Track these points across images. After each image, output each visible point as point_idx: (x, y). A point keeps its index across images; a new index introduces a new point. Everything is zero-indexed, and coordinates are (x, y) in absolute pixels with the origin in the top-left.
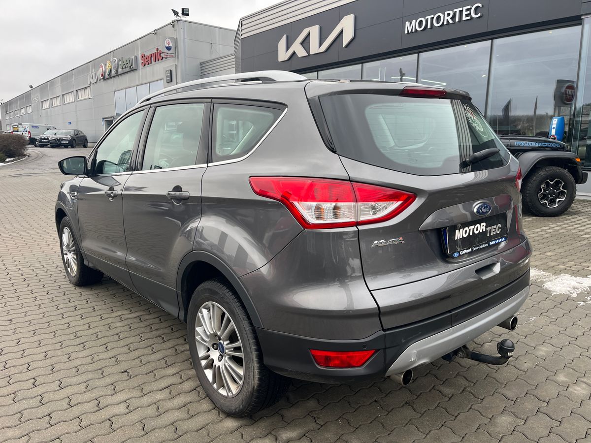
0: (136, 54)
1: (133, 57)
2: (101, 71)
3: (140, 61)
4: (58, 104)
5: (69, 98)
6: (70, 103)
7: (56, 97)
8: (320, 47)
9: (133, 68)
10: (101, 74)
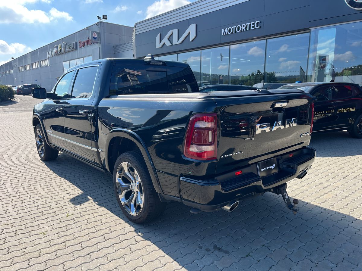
0: (76, 41)
1: (74, 42)
2: (55, 50)
3: (78, 45)
4: (29, 69)
5: (36, 65)
6: (36, 68)
7: (28, 65)
8: (178, 40)
9: (74, 48)
10: (55, 52)
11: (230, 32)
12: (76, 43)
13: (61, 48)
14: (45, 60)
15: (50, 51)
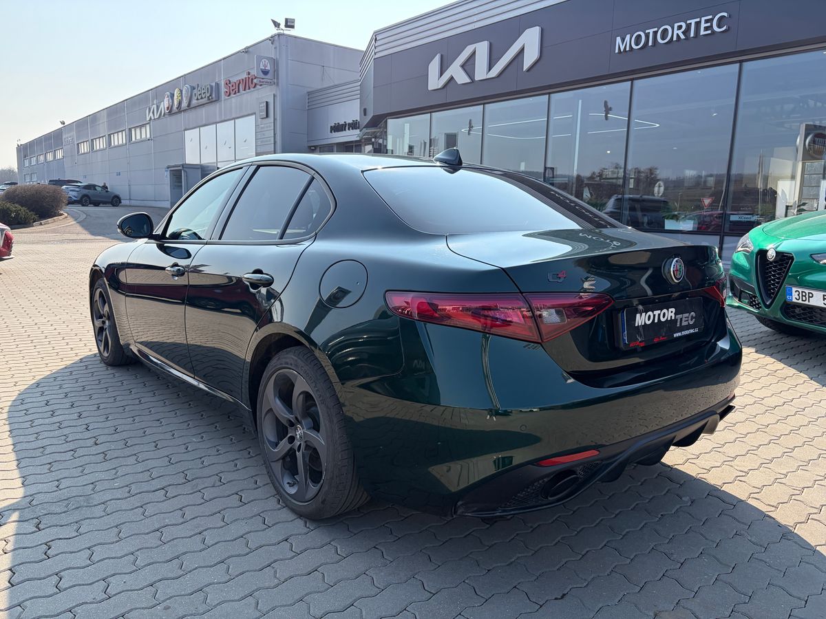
0: (217, 80)
1: (214, 84)
2: (165, 104)
3: (223, 89)
4: (102, 147)
5: (119, 139)
6: (119, 146)
7: (100, 138)
8: (489, 70)
9: (212, 98)
10: (166, 106)
11: (637, 45)
12: (218, 85)
13: (180, 98)
14: (141, 126)
15: (155, 106)
